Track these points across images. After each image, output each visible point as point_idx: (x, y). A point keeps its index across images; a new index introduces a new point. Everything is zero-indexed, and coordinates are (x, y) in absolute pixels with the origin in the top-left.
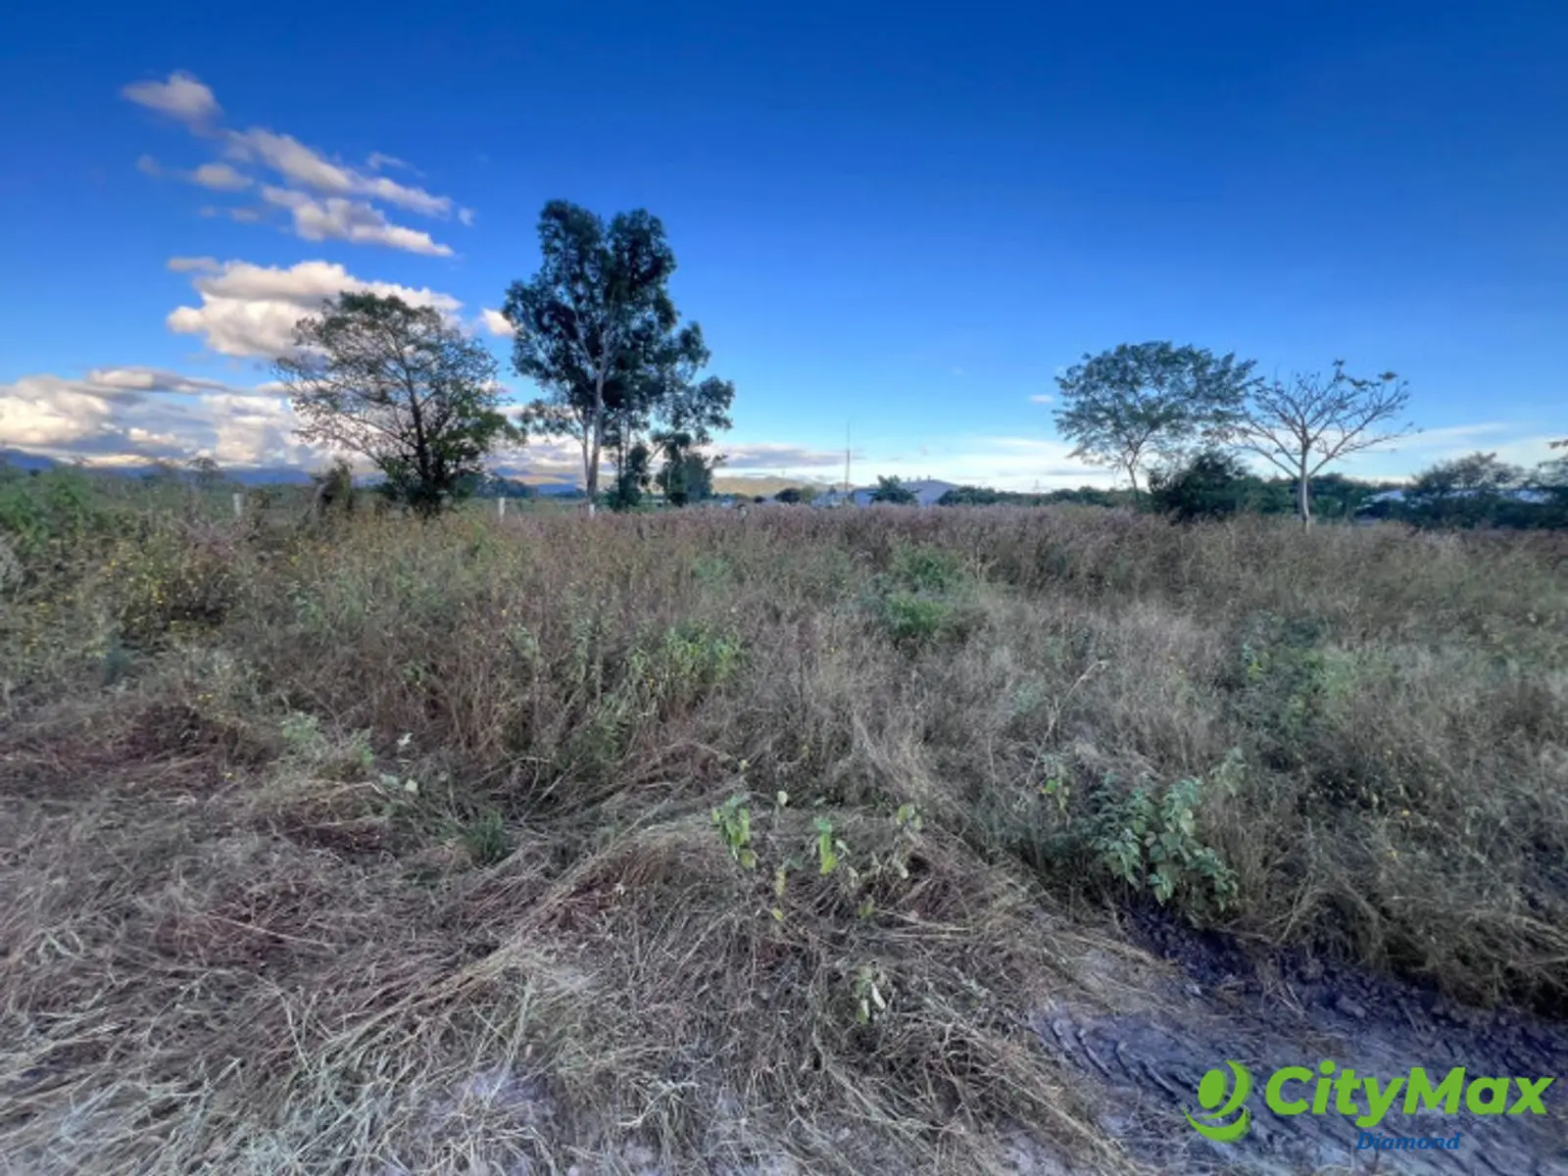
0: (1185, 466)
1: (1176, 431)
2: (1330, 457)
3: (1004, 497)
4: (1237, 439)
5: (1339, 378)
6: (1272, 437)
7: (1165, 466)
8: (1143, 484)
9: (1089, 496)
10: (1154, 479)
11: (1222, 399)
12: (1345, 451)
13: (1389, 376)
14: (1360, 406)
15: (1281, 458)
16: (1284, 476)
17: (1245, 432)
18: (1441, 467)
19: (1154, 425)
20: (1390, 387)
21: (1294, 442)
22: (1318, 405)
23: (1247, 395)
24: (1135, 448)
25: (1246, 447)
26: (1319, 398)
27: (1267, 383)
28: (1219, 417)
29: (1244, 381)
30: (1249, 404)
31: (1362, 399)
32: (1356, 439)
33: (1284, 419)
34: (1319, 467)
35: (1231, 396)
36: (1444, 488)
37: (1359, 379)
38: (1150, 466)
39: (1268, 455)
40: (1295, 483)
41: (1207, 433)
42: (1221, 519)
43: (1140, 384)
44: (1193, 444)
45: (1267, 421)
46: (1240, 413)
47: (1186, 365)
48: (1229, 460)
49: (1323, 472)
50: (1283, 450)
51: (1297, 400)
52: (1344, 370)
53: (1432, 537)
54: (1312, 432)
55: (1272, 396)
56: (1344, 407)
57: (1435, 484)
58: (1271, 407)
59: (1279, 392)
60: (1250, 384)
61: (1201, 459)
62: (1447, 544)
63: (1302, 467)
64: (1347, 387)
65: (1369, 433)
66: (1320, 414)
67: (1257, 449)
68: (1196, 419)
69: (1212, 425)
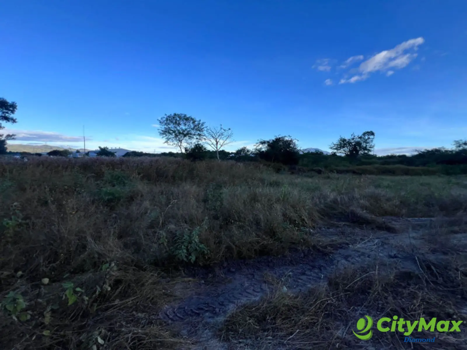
0: (193, 147)
1: (190, 138)
2: (222, 146)
3: (146, 154)
4: (204, 141)
5: (221, 128)
6: (211, 141)
7: (188, 146)
8: (184, 151)
9: (171, 154)
10: (186, 150)
11: (199, 131)
12: (224, 145)
13: (230, 129)
14: (225, 135)
15: (212, 146)
16: (214, 150)
17: (205, 139)
18: (239, 149)
19: (185, 136)
20: (230, 132)
21: (215, 143)
22: (218, 134)
23: (204, 130)
24: (180, 141)
25: (206, 143)
26: (218, 132)
27: (208, 128)
28: (199, 135)
29: (204, 127)
30: (205, 132)
31: (225, 134)
32: (225, 142)
33: (213, 137)
34: (220, 148)
35: (201, 130)
36: (240, 154)
37: (225, 129)
38: (185, 146)
39: (210, 145)
40: (216, 152)
41: (197, 139)
42: (202, 160)
43: (180, 124)
44: (194, 141)
45: (209, 137)
46: (203, 134)
47: (191, 121)
48: (202, 146)
49: (221, 149)
50: (213, 144)
51: (215, 132)
52: (222, 127)
53: (239, 164)
54: (218, 140)
55: (210, 131)
56: (223, 135)
57: (239, 152)
58: (209, 134)
59: (211, 130)
60: (204, 128)
61: (196, 145)
62: (241, 165)
63: (217, 148)
64: (223, 131)
65: (228, 141)
66: (219, 136)
67: (208, 144)
68: (194, 135)
69: (198, 137)
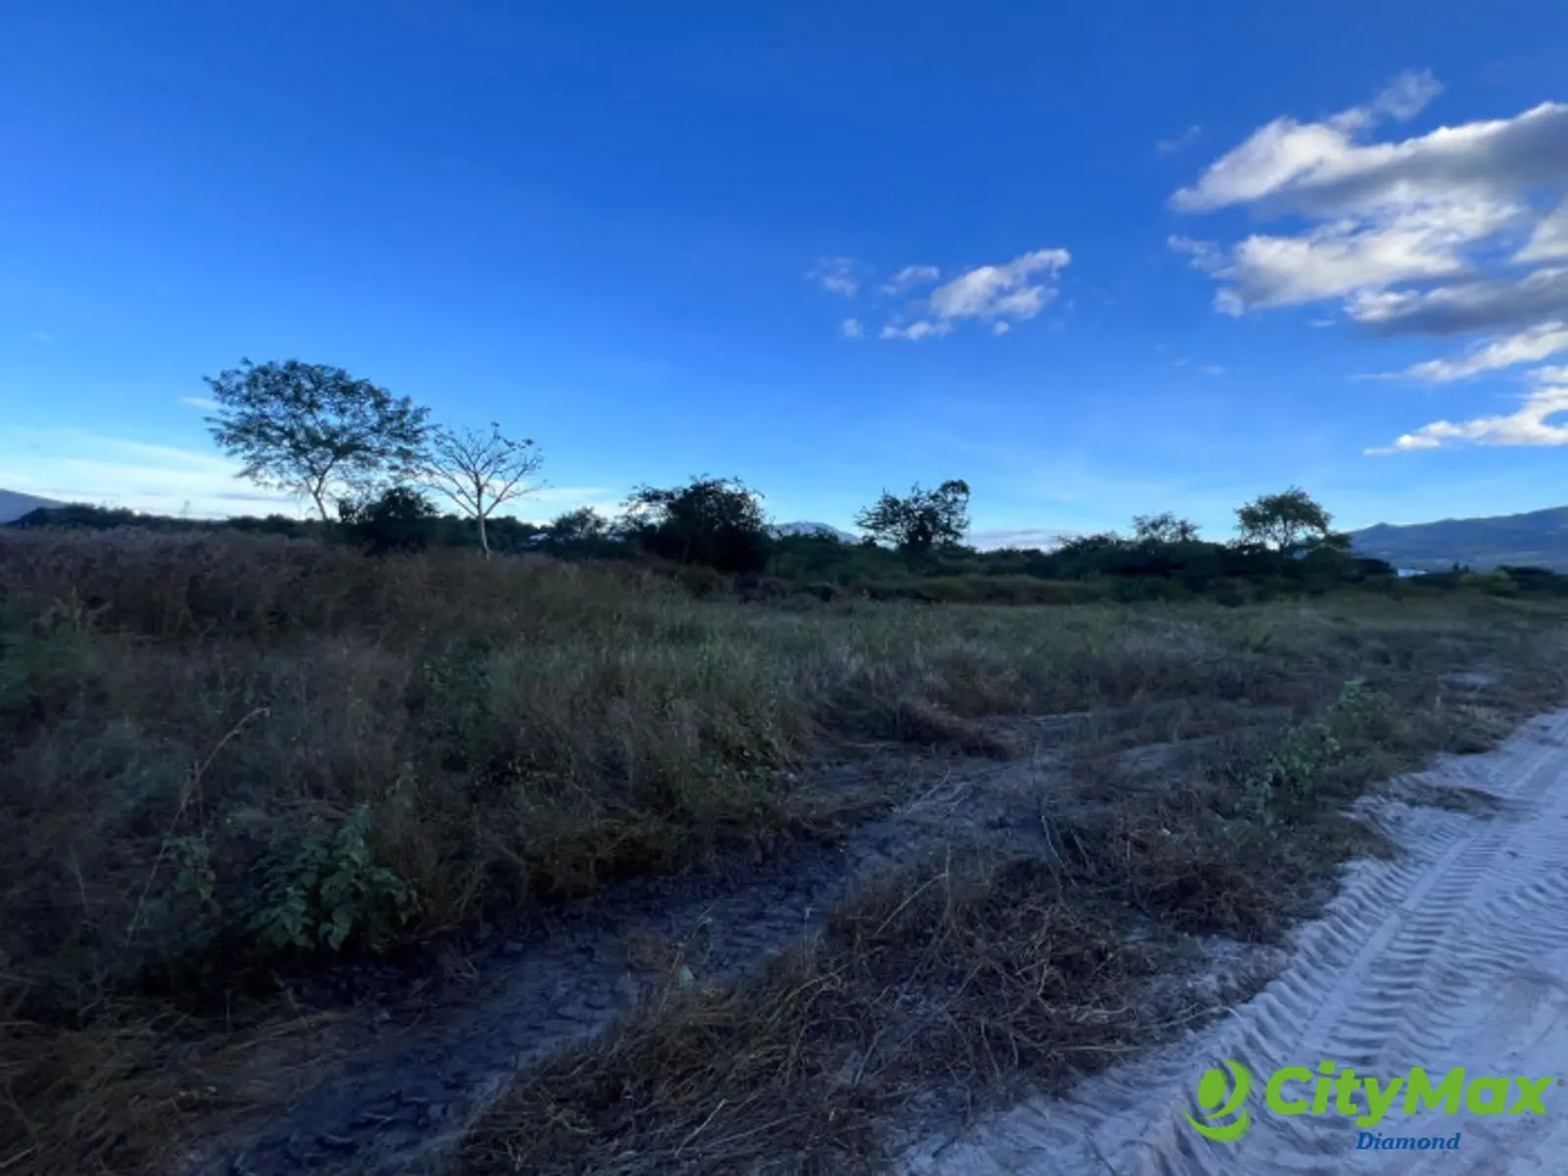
0: (376, 498)
1: (366, 463)
2: (498, 500)
4: (424, 478)
5: (497, 437)
6: (454, 480)
7: (355, 495)
8: (333, 513)
9: (277, 524)
10: (345, 508)
11: (405, 438)
12: (509, 497)
13: (529, 442)
14: (514, 462)
15: (462, 498)
16: (463, 515)
17: (431, 472)
18: (567, 515)
19: (340, 453)
20: (530, 453)
21: (472, 488)
22: (484, 456)
23: (426, 438)
24: (321, 475)
25: (432, 486)
26: (484, 451)
27: (444, 430)
28: (405, 455)
29: (423, 424)
30: (429, 445)
31: (513, 457)
32: (513, 488)
33: (462, 465)
34: (492, 506)
35: (413, 437)
36: (572, 532)
37: (509, 440)
38: (339, 495)
39: (453, 497)
40: (472, 524)
41: (394, 468)
42: (414, 551)
43: (320, 407)
44: (381, 479)
45: (450, 465)
46: (423, 453)
47: (367, 399)
48: (418, 496)
50: (461, 491)
51: (470, 450)
52: (501, 431)
53: (564, 566)
54: (483, 479)
55: (449, 443)
56: (503, 461)
57: (565, 525)
58: (449, 452)
59: (454, 440)
60: (428, 428)
61: (391, 493)
62: (571, 570)
63: (478, 507)
64: (502, 446)
65: (521, 485)
66: (488, 464)
67: (441, 489)
68: (382, 453)
69: (398, 462)
